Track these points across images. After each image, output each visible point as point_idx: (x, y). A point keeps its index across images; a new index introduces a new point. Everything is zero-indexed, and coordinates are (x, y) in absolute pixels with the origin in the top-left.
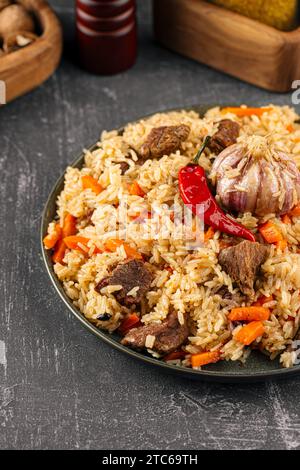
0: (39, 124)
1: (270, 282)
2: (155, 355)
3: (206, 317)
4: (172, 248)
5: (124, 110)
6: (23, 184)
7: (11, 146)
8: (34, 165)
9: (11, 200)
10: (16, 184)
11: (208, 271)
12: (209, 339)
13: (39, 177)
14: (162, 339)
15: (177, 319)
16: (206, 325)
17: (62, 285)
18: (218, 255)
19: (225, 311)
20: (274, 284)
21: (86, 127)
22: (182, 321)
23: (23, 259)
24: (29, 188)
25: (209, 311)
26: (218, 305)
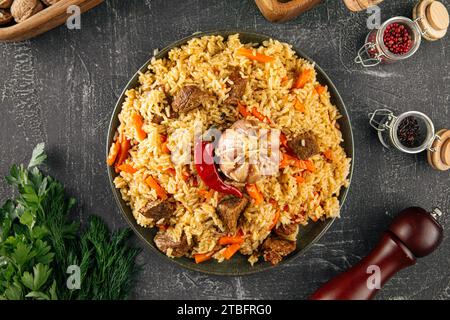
0: (95, 33)
5: (156, 21)
6: (86, 94)
7: (76, 56)
8: (93, 75)
9: (78, 109)
10: (81, 94)
13: (97, 88)
21: (129, 38)
23: (88, 163)
24: (90, 98)
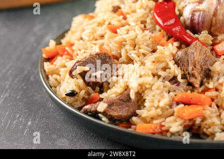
1: (215, 78)
2: (104, 119)
3: (154, 96)
4: (137, 47)
11: (163, 65)
12: (153, 112)
14: (113, 107)
15: (129, 95)
16: (153, 102)
17: (48, 78)
18: (174, 56)
19: (172, 94)
20: (218, 79)
22: (133, 96)
25: (158, 92)
26: (167, 89)
